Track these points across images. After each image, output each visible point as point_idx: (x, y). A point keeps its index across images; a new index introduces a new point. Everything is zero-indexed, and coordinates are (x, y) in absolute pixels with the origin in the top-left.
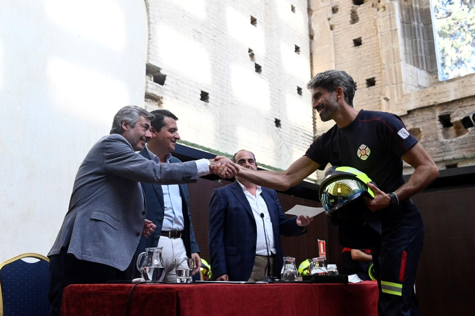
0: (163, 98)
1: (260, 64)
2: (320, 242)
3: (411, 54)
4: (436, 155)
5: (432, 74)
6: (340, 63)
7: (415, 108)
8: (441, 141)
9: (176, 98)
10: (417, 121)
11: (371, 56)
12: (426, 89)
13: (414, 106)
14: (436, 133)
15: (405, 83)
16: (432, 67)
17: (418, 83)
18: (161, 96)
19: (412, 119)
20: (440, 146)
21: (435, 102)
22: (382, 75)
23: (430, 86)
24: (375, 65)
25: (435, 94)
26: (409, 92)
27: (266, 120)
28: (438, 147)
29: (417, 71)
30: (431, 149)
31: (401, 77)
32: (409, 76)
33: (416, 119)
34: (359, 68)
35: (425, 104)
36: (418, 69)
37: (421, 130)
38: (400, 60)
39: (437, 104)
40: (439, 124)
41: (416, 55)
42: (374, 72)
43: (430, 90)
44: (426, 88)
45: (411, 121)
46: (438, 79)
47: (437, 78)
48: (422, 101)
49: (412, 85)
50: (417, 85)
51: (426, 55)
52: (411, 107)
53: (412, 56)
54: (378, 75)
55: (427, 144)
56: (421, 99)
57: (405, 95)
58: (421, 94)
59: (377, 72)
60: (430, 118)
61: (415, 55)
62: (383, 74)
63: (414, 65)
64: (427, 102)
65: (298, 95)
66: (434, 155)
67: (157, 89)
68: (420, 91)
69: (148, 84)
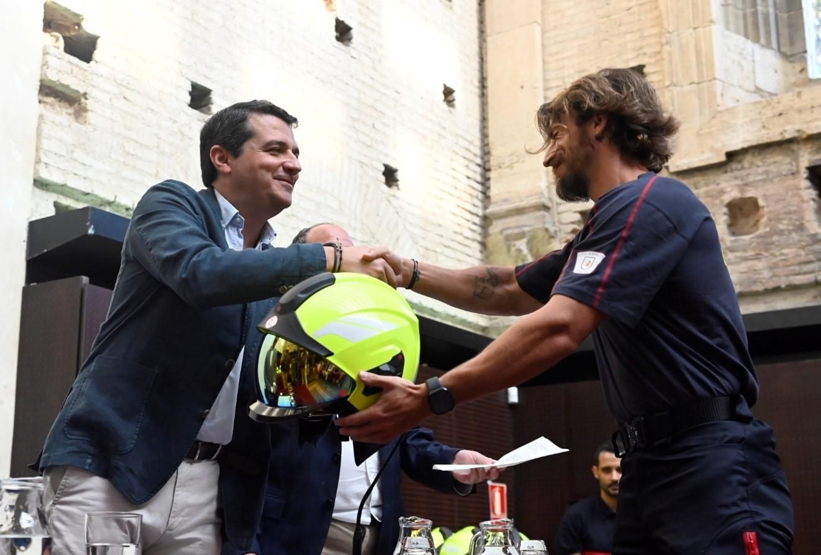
0: (88, 96)
1: (348, 22)
2: (493, 487)
3: (740, 6)
4: (797, 268)
5: (792, 59)
6: (555, 28)
7: (745, 145)
8: (812, 232)
10: (751, 179)
11: (635, 9)
12: (775, 98)
13: (744, 141)
14: (799, 212)
15: (723, 82)
16: (792, 43)
17: (755, 81)
18: (81, 90)
19: (737, 173)
20: (809, 245)
21: (798, 131)
22: (663, 59)
23: (787, 90)
24: (646, 33)
25: (800, 111)
26: (730, 104)
27: (362, 167)
28: (803, 248)
29: (753, 51)
30: (785, 251)
31: (711, 66)
32: (733, 62)
33: (748, 175)
34: (605, 40)
35: (774, 135)
36: (756, 47)
37: (761, 202)
38: (712, 22)
39: (804, 136)
40: (808, 188)
41: (753, 10)
42: (641, 52)
43: (787, 100)
44: (776, 95)
45: (736, 178)
46: (807, 72)
47: (803, 70)
48: (764, 127)
49: (740, 87)
50: (752, 88)
51: (778, 12)
52: (737, 144)
53: (740, 13)
54: (653, 60)
55: (775, 238)
56: (762, 123)
57: (720, 112)
58: (763, 111)
59: (649, 50)
60: (785, 173)
61: (749, 11)
62: (665, 55)
63: (747, 36)
64: (779, 130)
65: (444, 105)
66: (793, 267)
67: (72, 71)
68: (760, 102)
69: (48, 58)
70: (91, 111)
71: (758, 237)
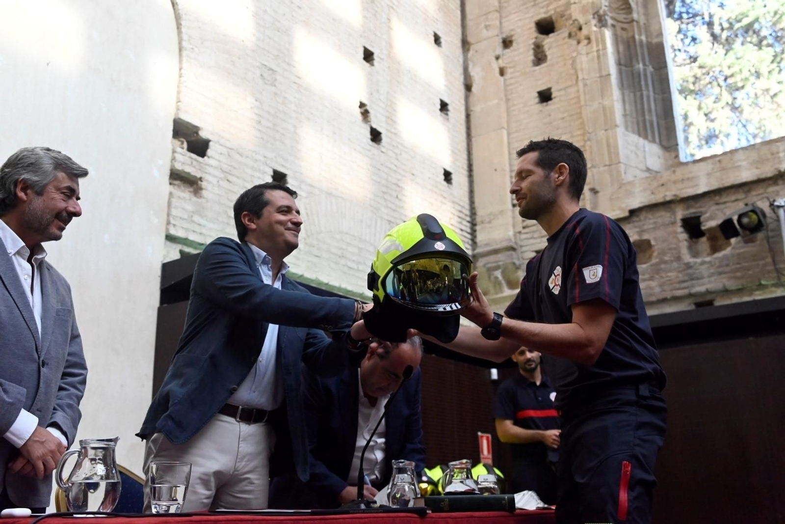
0: (202, 180)
1: (379, 129)
2: (482, 437)
3: (635, 116)
4: (677, 286)
5: (669, 150)
6: (516, 131)
7: (640, 206)
8: (686, 261)
9: (228, 180)
10: (645, 227)
11: (568, 119)
12: (659, 174)
13: (640, 203)
14: (677, 249)
15: (625, 164)
16: (669, 140)
17: (646, 164)
18: (198, 176)
19: (636, 224)
20: (684, 270)
21: (675, 195)
23: (667, 169)
24: (575, 134)
25: (675, 182)
26: (630, 178)
27: (389, 224)
28: (680, 272)
29: (644, 144)
30: (670, 274)
31: (618, 154)
32: (631, 152)
33: (644, 225)
35: (658, 198)
36: (646, 142)
37: (653, 243)
38: (616, 126)
39: (678, 199)
40: (682, 233)
41: (643, 118)
43: (667, 175)
44: (660, 172)
45: (636, 227)
46: (679, 158)
47: (677, 156)
48: (653, 193)
49: (637, 167)
50: (644, 169)
51: (659, 119)
52: (635, 204)
53: (635, 120)
55: (663, 266)
56: (652, 190)
57: (624, 184)
58: (652, 183)
60: (667, 223)
61: (640, 119)
63: (640, 135)
64: (662, 195)
65: (445, 183)
66: (674, 285)
67: (192, 163)
68: (649, 177)
69: (176, 155)
70: (205, 189)
71: (652, 265)
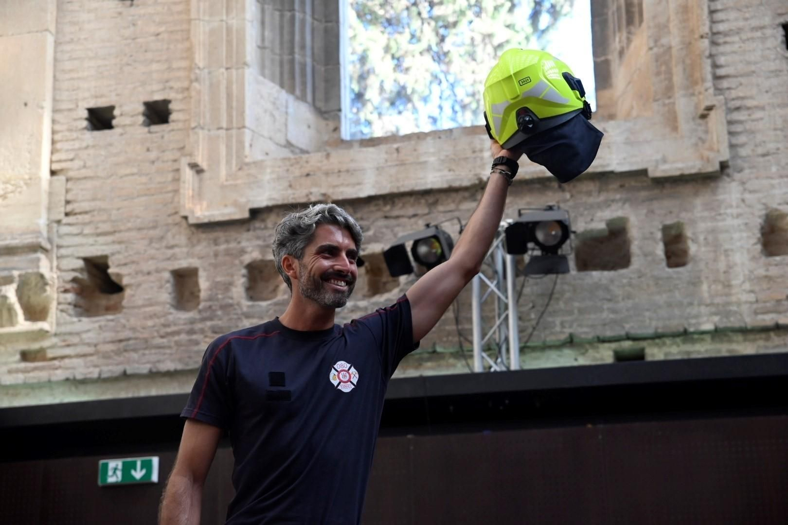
3: (277, 51)
5: (326, 116)
6: (71, 41)
7: (270, 203)
11: (165, 36)
12: (305, 156)
13: (271, 199)
15: (253, 131)
16: (327, 99)
17: (286, 135)
19: (259, 233)
22: (191, 97)
23: (318, 150)
24: (175, 65)
25: (327, 174)
26: (259, 157)
29: (287, 101)
31: (242, 113)
32: (266, 111)
34: (128, 64)
36: (291, 99)
41: (290, 57)
42: (168, 85)
43: (315, 160)
44: (307, 152)
45: (258, 238)
46: (340, 132)
47: (337, 129)
48: (290, 186)
49: (271, 139)
50: (283, 142)
51: (315, 64)
52: (262, 200)
53: (277, 58)
54: (180, 96)
56: (290, 181)
57: (247, 164)
58: (291, 169)
59: (177, 85)
61: (286, 58)
62: (193, 93)
63: (282, 86)
64: (305, 192)
68: (289, 159)
71: (276, 304)
